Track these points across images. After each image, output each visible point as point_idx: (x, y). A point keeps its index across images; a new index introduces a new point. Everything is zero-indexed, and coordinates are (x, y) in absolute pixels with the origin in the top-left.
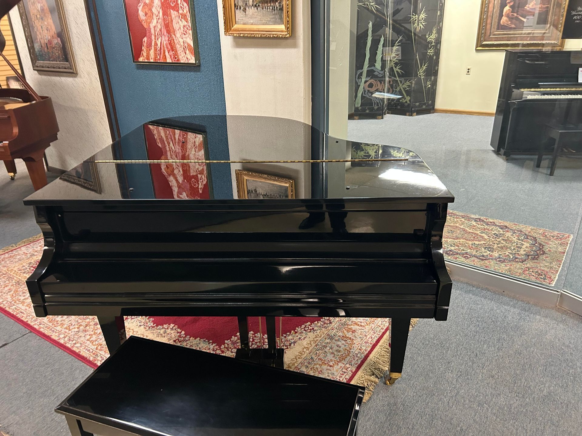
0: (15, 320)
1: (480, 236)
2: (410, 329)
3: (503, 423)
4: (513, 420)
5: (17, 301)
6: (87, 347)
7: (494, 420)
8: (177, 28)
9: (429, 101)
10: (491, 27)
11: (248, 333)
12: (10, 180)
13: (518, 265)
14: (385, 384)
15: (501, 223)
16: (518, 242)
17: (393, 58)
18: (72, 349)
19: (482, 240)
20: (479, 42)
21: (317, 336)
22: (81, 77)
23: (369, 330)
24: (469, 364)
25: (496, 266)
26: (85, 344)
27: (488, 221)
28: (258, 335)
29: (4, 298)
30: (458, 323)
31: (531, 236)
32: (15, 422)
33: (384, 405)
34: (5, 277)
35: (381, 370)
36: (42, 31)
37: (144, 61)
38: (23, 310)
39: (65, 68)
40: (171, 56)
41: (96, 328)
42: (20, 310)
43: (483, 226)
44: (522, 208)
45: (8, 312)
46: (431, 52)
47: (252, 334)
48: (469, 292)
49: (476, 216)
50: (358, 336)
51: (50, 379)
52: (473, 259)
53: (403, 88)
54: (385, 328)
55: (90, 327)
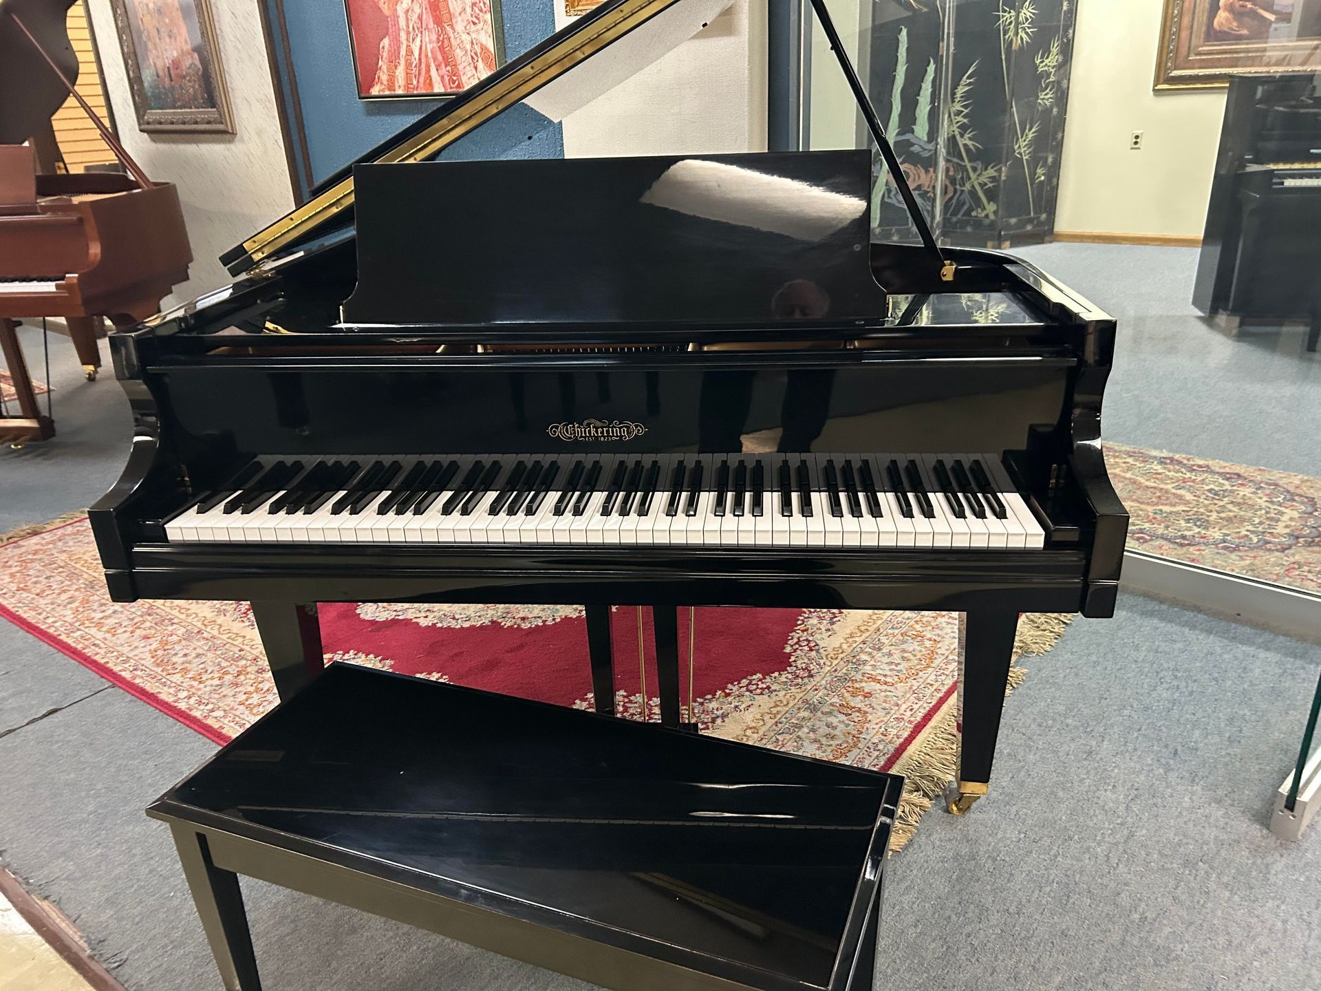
0: (79, 659)
1: (1174, 494)
2: (1008, 692)
3: (1248, 906)
4: (1273, 899)
5: (87, 623)
6: (239, 717)
7: (1226, 899)
8: (458, 11)
9: (1041, 213)
10: (1191, 37)
11: (613, 695)
12: (86, 381)
13: (1273, 558)
14: (948, 811)
15: (1225, 467)
16: (1270, 508)
17: (955, 115)
18: (204, 721)
19: (1180, 504)
20: (1162, 72)
21: (778, 703)
22: (242, 141)
23: (905, 693)
24: (1157, 773)
25: (1218, 559)
26: (234, 712)
27: (1192, 463)
28: (638, 698)
29: (57, 615)
30: (1127, 682)
31: (1301, 496)
32: (64, 876)
33: (945, 857)
34: (62, 572)
35: (937, 782)
36: (160, 39)
37: (381, 93)
38: (98, 640)
39: (209, 123)
40: (442, 78)
41: (260, 679)
42: (93, 639)
43: (1181, 474)
44: (1277, 436)
45: (66, 643)
46: (1046, 97)
47: (624, 697)
48: (1152, 614)
49: (1162, 452)
50: (879, 704)
51: (150, 785)
52: (1158, 543)
53: (980, 184)
54: (944, 689)
55: (248, 676)
